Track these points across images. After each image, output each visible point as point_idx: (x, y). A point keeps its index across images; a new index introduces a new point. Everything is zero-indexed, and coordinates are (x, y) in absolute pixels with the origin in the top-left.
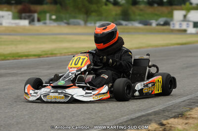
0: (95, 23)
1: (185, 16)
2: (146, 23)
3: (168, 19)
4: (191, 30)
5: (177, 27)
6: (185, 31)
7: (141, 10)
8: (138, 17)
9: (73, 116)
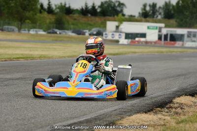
0: (29, 31)
1: (117, 27)
2: (79, 33)
3: (101, 30)
4: (123, 41)
5: (110, 37)
6: (117, 41)
7: (75, 19)
8: (72, 26)
9: (6, 121)
